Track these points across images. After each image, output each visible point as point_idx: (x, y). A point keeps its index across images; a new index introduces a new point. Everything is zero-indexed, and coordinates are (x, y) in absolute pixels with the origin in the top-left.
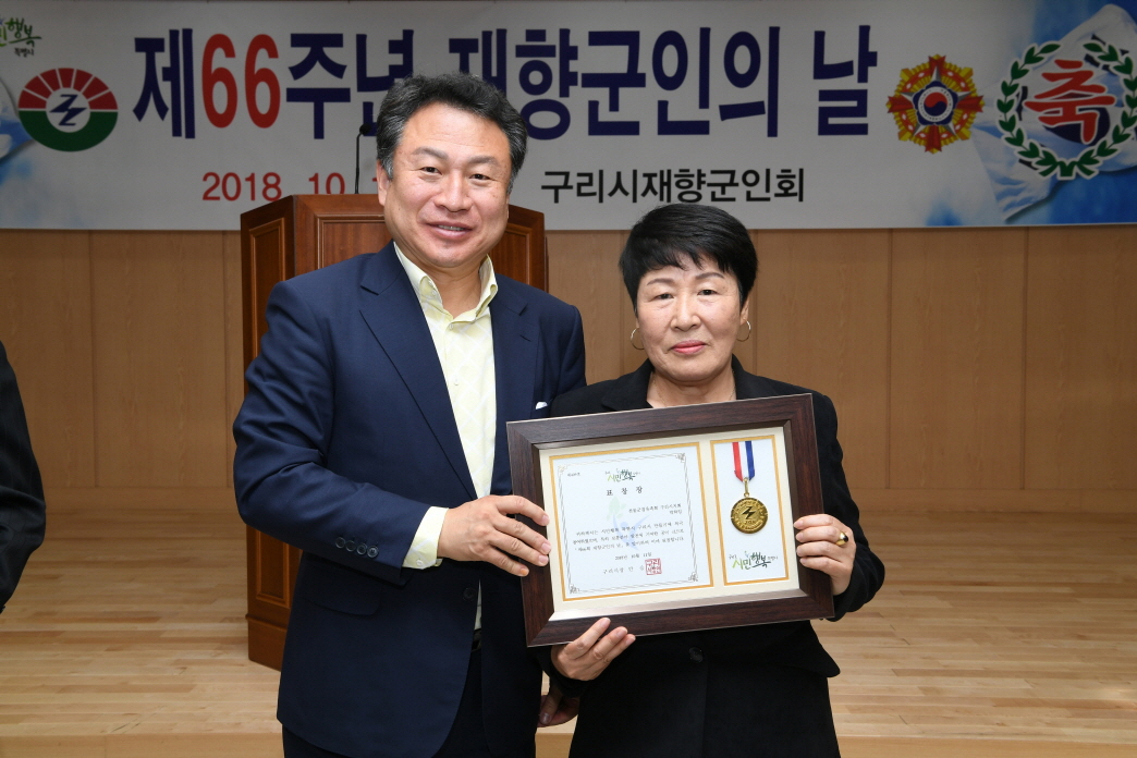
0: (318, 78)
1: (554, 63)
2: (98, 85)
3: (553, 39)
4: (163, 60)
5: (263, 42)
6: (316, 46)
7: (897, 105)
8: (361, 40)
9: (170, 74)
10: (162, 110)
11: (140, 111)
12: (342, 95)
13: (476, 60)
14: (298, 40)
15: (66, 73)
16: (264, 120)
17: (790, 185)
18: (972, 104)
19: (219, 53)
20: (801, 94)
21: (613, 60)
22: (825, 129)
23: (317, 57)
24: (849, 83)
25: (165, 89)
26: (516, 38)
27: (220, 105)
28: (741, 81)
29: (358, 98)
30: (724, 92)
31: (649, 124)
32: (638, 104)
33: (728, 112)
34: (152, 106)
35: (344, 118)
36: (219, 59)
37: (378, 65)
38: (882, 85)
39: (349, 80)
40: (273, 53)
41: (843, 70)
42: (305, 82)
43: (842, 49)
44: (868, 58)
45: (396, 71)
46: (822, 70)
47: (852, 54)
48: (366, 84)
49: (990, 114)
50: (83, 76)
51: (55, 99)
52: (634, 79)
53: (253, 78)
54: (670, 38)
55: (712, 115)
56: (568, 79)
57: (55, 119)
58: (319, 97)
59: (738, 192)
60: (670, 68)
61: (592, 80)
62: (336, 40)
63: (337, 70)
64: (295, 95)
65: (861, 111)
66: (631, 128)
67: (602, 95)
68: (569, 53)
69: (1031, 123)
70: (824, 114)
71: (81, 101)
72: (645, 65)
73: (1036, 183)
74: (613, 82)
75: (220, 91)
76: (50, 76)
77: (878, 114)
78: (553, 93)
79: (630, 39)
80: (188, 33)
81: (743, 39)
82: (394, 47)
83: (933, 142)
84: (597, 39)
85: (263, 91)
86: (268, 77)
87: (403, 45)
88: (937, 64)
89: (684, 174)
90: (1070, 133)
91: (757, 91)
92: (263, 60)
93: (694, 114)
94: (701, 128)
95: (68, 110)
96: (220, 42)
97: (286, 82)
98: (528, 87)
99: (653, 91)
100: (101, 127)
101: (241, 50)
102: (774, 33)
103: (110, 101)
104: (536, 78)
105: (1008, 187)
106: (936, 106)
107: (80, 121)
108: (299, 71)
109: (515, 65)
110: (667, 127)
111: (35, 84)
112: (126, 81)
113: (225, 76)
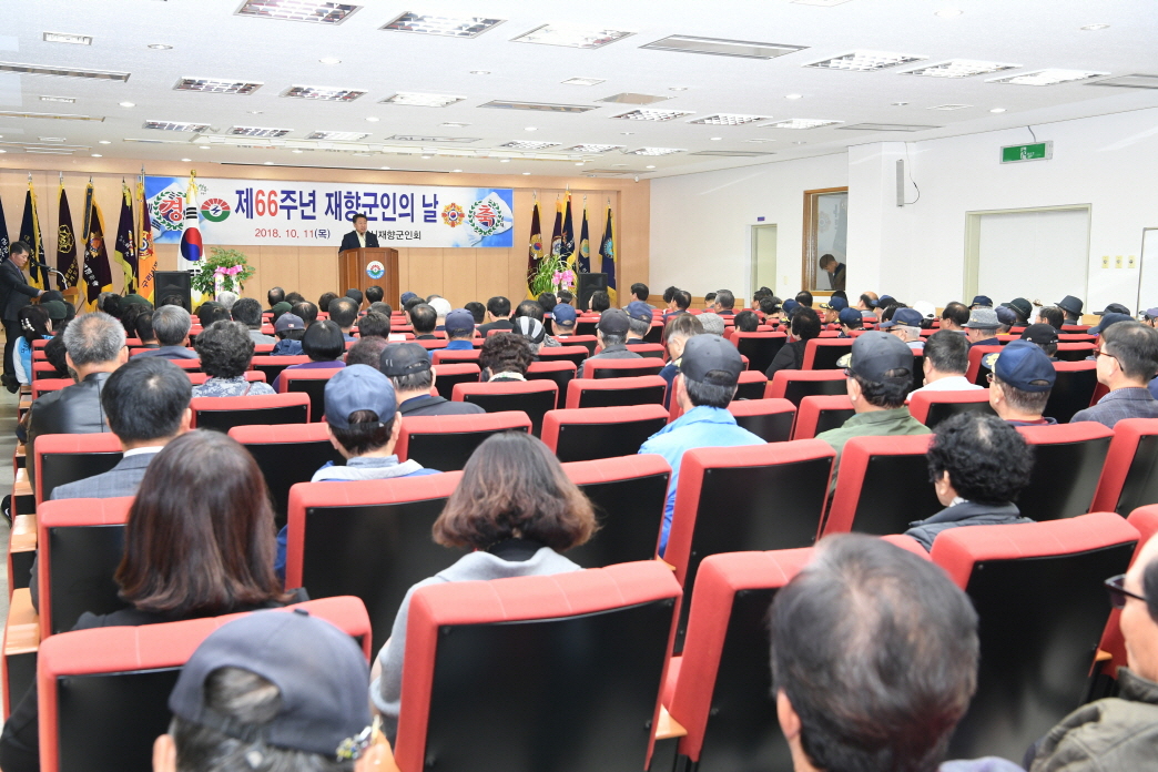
0: (289, 203)
1: (354, 201)
2: (225, 203)
3: (354, 194)
4: (244, 196)
5: (273, 192)
6: (288, 194)
7: (444, 215)
8: (301, 193)
9: (246, 200)
10: (243, 211)
11: (237, 211)
12: (295, 208)
13: (333, 199)
14: (283, 192)
15: (216, 200)
16: (273, 214)
17: (417, 236)
18: (462, 215)
19: (260, 195)
20: (419, 211)
21: (370, 200)
22: (426, 221)
23: (288, 197)
24: (432, 209)
25: (244, 205)
26: (344, 194)
27: (261, 210)
28: (404, 207)
29: (300, 209)
30: (400, 210)
31: (380, 218)
32: (377, 212)
33: (401, 215)
34: (240, 209)
35: (296, 214)
36: (260, 197)
37: (305, 201)
38: (440, 210)
39: (298, 203)
40: (276, 195)
41: (430, 205)
42: (286, 203)
43: (429, 200)
44: (436, 203)
45: (311, 201)
46: (425, 205)
47: (433, 202)
48: (302, 205)
49: (466, 218)
50: (220, 201)
51: (212, 207)
52: (376, 206)
53: (270, 202)
54: (385, 195)
55: (396, 216)
56: (358, 205)
57: (212, 213)
58: (289, 208)
59: (404, 237)
60: (385, 204)
61: (365, 206)
62: (294, 192)
63: (294, 201)
64: (282, 207)
65: (435, 216)
66: (375, 219)
67: (367, 210)
68: (358, 198)
69: (476, 221)
70: (426, 216)
71: (220, 208)
72: (379, 202)
73: (478, 236)
74: (370, 206)
75: (260, 205)
76: (211, 200)
77: (439, 217)
78: (354, 209)
79: (375, 195)
80: (251, 190)
81: (404, 196)
82: (310, 195)
83: (453, 225)
84: (366, 194)
85: (273, 206)
86: (274, 202)
87: (313, 194)
88: (453, 205)
89: (389, 232)
90: (486, 224)
91: (408, 210)
92: (273, 197)
93: (393, 216)
94: (394, 219)
95: (216, 210)
96: (261, 192)
97: (280, 204)
98: (348, 207)
99: (381, 209)
100: (225, 215)
101: (267, 194)
102: (412, 195)
103: (228, 208)
104: (349, 205)
105: (472, 237)
106: (454, 216)
107: (219, 214)
108: (283, 201)
109: (344, 201)
110: (385, 219)
111: (206, 203)
112: (233, 202)
113: (262, 201)
